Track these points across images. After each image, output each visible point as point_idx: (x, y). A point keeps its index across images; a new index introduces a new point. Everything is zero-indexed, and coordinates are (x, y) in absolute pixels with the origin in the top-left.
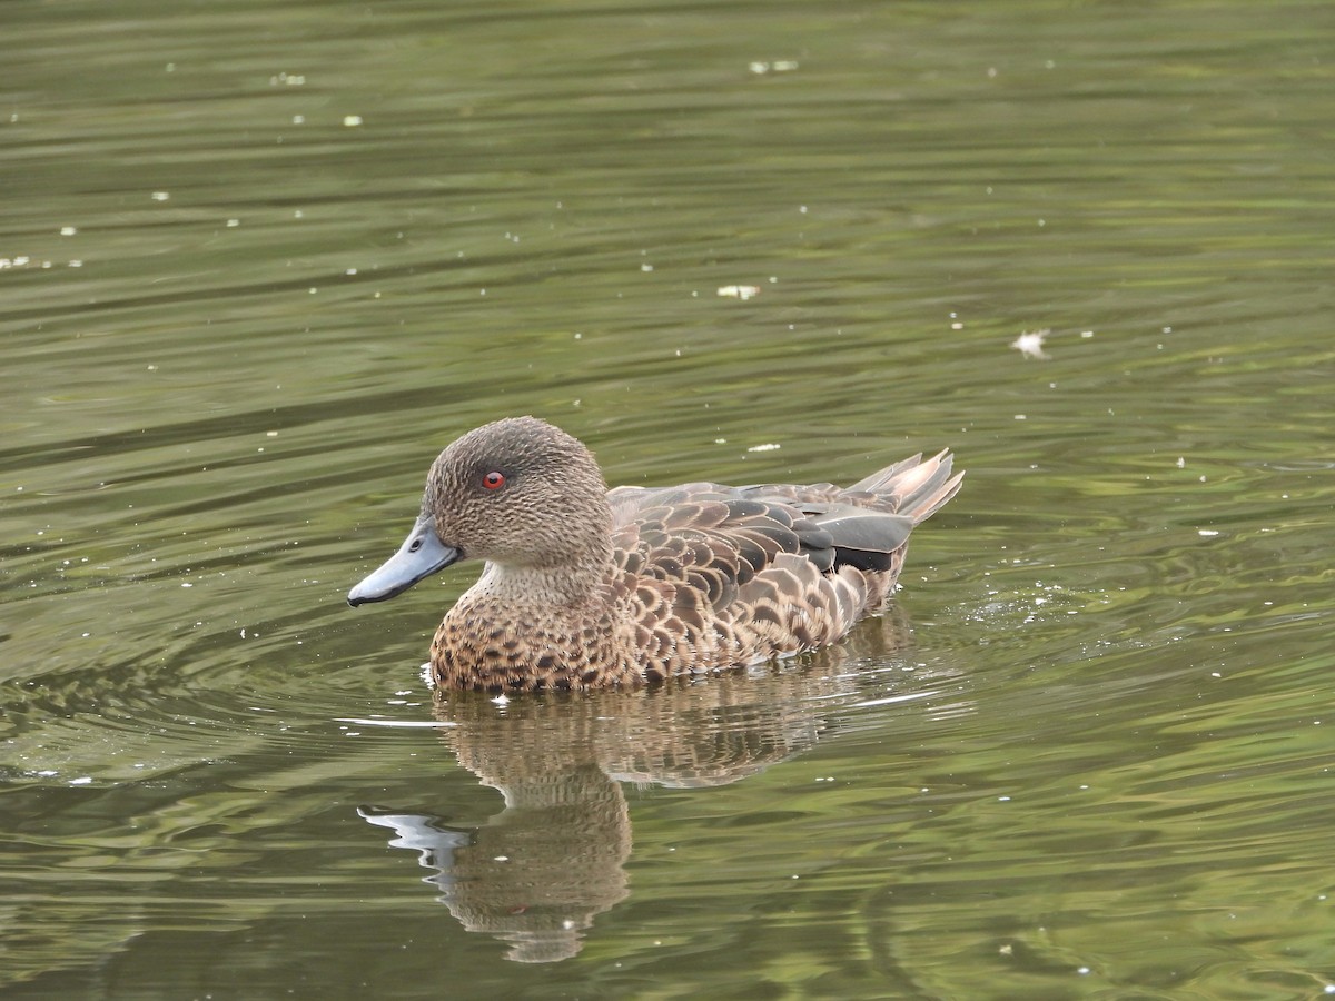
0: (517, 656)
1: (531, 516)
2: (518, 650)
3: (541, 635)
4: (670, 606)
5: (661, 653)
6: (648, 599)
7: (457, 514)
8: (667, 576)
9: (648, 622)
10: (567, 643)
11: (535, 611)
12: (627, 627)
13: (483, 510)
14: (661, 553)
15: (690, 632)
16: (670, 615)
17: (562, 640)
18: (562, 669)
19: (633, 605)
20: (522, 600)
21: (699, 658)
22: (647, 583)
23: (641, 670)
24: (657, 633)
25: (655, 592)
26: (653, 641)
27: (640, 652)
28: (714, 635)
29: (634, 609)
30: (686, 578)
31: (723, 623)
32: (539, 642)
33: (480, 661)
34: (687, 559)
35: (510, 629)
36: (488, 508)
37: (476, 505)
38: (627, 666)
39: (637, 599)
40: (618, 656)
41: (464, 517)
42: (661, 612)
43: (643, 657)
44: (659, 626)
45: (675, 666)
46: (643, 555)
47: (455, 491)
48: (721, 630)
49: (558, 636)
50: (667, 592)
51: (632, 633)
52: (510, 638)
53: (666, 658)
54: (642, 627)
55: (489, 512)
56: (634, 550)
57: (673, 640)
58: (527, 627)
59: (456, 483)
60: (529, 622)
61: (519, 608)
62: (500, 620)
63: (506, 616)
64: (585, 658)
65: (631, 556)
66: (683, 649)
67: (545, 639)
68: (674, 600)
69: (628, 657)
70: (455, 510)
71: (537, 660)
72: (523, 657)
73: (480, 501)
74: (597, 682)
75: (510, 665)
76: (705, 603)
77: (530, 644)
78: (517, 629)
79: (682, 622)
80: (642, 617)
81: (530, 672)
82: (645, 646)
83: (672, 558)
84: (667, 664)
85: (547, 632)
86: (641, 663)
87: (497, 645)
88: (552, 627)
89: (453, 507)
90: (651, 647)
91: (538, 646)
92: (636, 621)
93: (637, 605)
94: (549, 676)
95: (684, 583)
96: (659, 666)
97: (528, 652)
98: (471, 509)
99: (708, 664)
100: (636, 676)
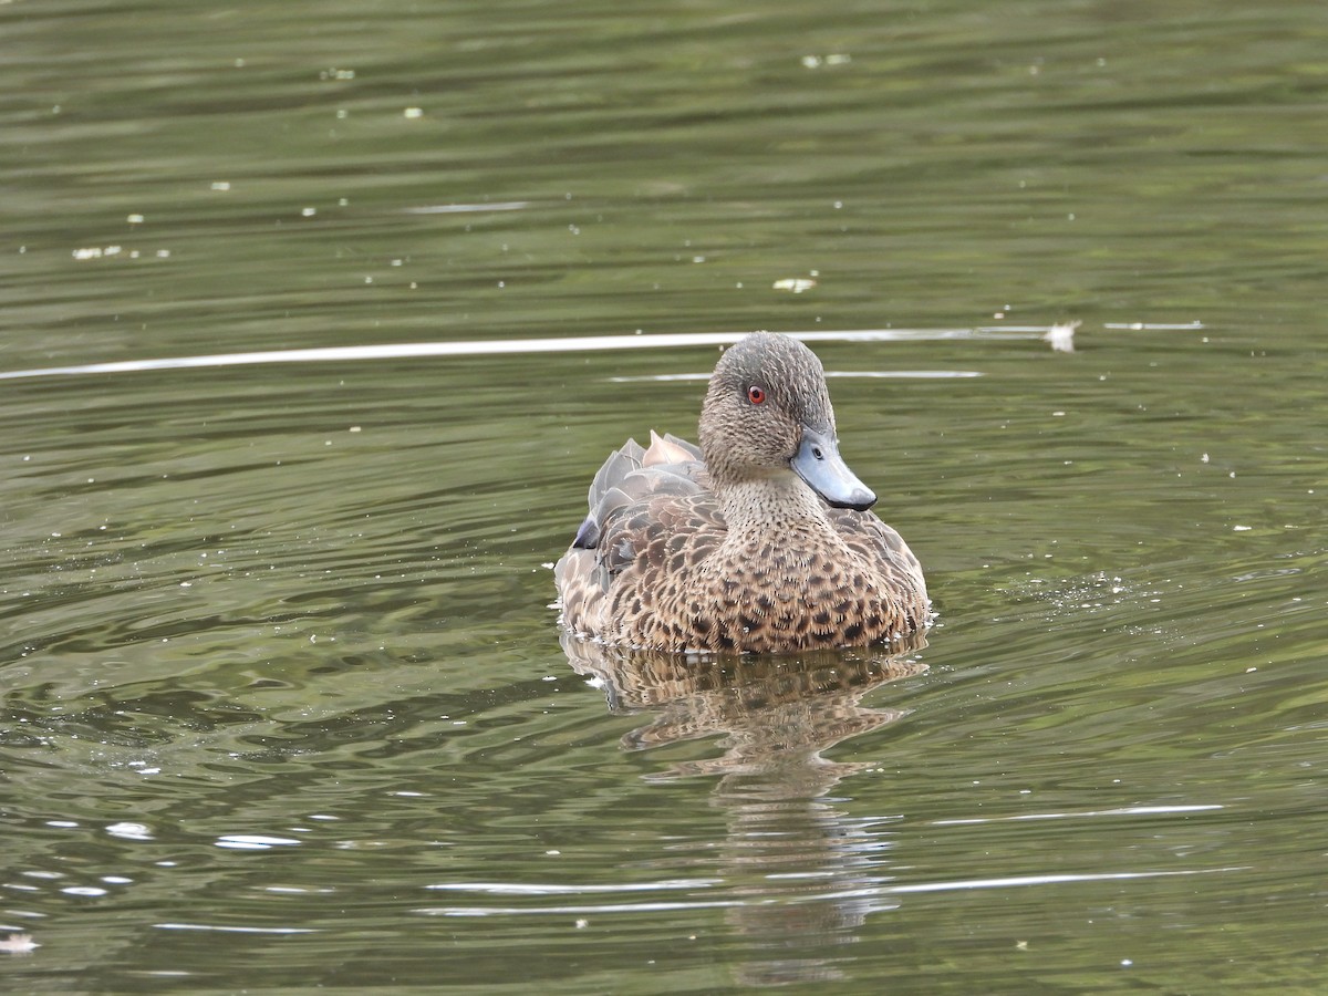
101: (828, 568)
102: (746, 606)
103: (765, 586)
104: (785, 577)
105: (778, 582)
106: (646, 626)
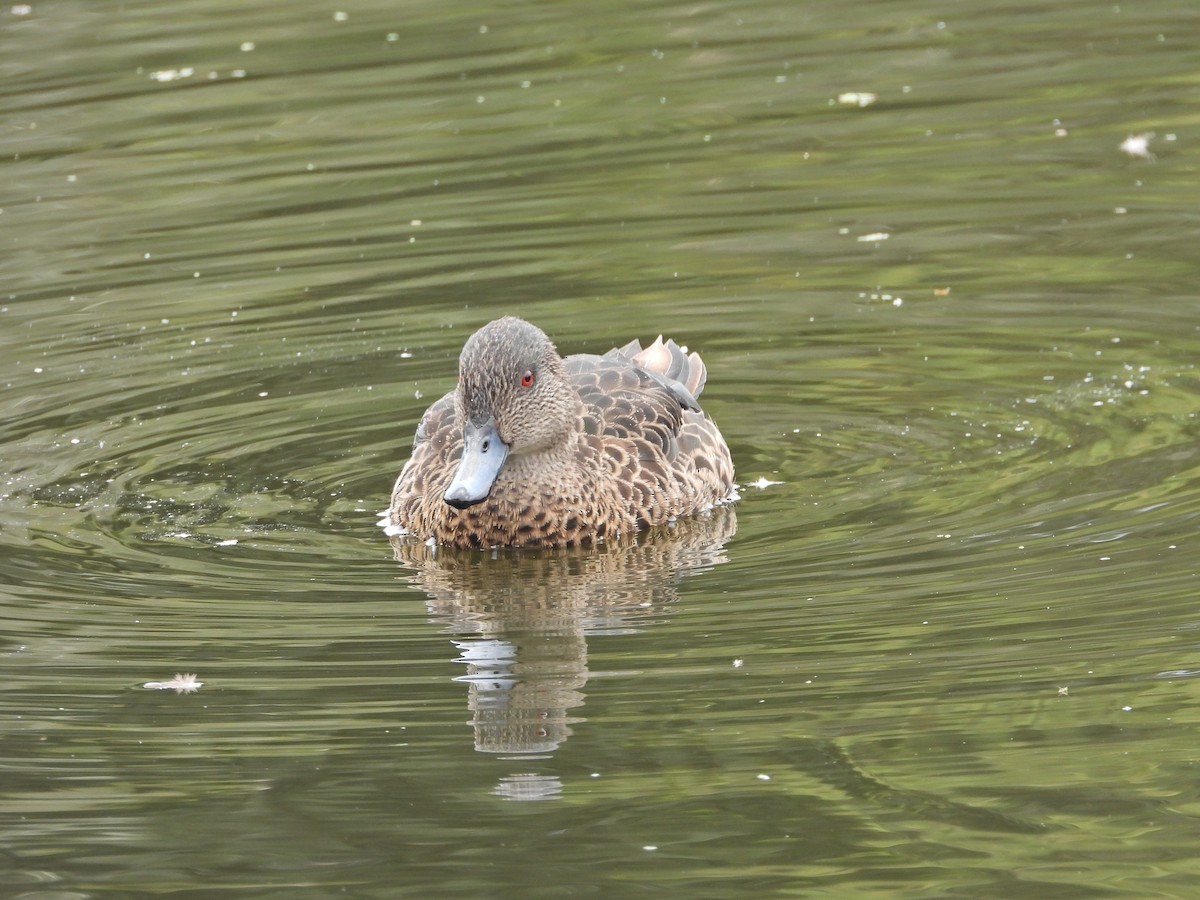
0: (548, 525)
1: (553, 405)
2: (547, 519)
3: (561, 500)
4: (637, 460)
5: (645, 502)
6: (618, 456)
7: (510, 412)
8: (628, 432)
9: (626, 476)
10: (580, 502)
11: (548, 482)
12: (607, 483)
13: (527, 406)
14: (614, 413)
15: (660, 481)
16: (639, 468)
17: (576, 501)
18: (584, 527)
19: (606, 462)
20: (534, 476)
21: (672, 504)
22: (610, 442)
23: (633, 520)
24: (637, 485)
25: (621, 449)
26: (636, 493)
27: (628, 504)
28: (676, 484)
29: (609, 466)
30: (644, 434)
31: (678, 472)
32: (561, 507)
33: (513, 538)
34: (639, 416)
35: (536, 503)
36: (530, 403)
37: (522, 401)
38: (621, 516)
39: (607, 456)
40: (611, 508)
41: (515, 414)
42: (631, 465)
43: (632, 507)
44: (636, 478)
45: (657, 513)
46: (596, 416)
47: (506, 392)
48: (679, 479)
49: (572, 498)
50: (630, 448)
51: (615, 488)
52: (538, 511)
53: (650, 507)
54: (622, 481)
55: (531, 407)
56: (585, 413)
57: (651, 490)
58: (549, 497)
59: (506, 384)
60: (549, 492)
61: (535, 483)
62: (525, 498)
63: (528, 493)
64: (595, 512)
65: (585, 419)
66: (659, 496)
67: (565, 503)
68: (638, 454)
69: (619, 508)
70: (508, 410)
71: (564, 526)
72: (552, 525)
73: (523, 398)
74: (607, 534)
75: (544, 535)
76: (661, 456)
77: (555, 511)
78: (541, 502)
79: (651, 473)
80: (619, 472)
81: (561, 537)
82: (631, 498)
83: (626, 416)
84: (651, 511)
85: (564, 496)
86: (631, 513)
87: (528, 521)
88: (565, 491)
89: (506, 407)
90: (636, 498)
91: (561, 511)
92: (615, 476)
93: (610, 462)
94: (576, 536)
95: (642, 439)
96: (646, 515)
97: (556, 519)
98: (519, 406)
99: (678, 508)
100: (630, 526)
101: (540, 517)
102: (459, 537)
103: (477, 526)
104: (495, 524)
105: (489, 526)
106: (412, 507)
